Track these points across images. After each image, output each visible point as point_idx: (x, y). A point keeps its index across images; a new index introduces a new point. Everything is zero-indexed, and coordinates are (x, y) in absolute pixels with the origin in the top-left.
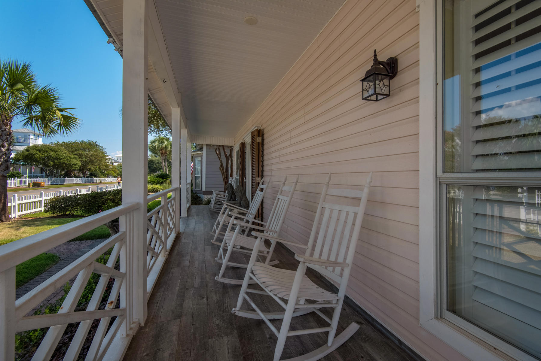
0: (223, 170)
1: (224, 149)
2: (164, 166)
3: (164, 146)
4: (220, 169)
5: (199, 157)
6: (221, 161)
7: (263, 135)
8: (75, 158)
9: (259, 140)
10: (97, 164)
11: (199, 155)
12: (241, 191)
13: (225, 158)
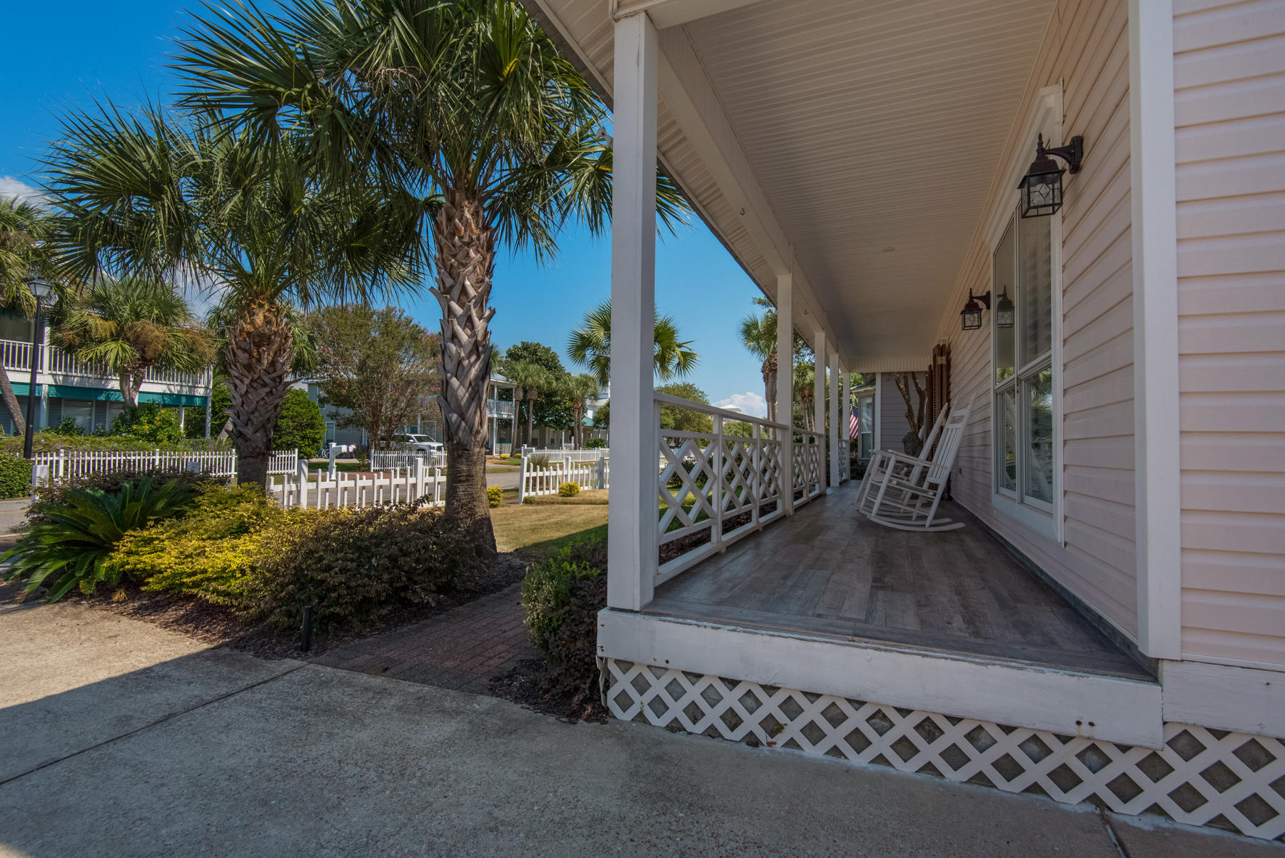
0: (912, 418)
1: (914, 379)
2: (808, 425)
3: (808, 381)
4: (907, 417)
5: (868, 396)
6: (908, 402)
7: (949, 353)
8: (666, 414)
9: (942, 360)
10: (695, 424)
11: (868, 394)
12: (913, 440)
13: (918, 396)
